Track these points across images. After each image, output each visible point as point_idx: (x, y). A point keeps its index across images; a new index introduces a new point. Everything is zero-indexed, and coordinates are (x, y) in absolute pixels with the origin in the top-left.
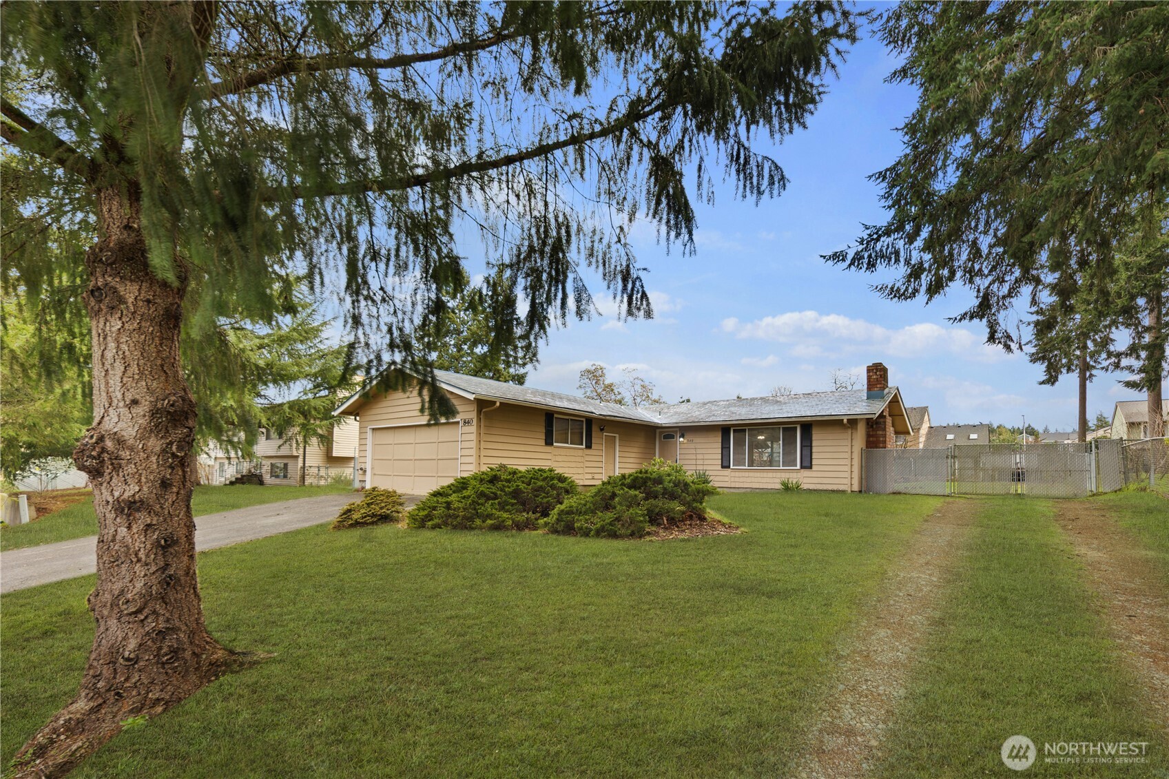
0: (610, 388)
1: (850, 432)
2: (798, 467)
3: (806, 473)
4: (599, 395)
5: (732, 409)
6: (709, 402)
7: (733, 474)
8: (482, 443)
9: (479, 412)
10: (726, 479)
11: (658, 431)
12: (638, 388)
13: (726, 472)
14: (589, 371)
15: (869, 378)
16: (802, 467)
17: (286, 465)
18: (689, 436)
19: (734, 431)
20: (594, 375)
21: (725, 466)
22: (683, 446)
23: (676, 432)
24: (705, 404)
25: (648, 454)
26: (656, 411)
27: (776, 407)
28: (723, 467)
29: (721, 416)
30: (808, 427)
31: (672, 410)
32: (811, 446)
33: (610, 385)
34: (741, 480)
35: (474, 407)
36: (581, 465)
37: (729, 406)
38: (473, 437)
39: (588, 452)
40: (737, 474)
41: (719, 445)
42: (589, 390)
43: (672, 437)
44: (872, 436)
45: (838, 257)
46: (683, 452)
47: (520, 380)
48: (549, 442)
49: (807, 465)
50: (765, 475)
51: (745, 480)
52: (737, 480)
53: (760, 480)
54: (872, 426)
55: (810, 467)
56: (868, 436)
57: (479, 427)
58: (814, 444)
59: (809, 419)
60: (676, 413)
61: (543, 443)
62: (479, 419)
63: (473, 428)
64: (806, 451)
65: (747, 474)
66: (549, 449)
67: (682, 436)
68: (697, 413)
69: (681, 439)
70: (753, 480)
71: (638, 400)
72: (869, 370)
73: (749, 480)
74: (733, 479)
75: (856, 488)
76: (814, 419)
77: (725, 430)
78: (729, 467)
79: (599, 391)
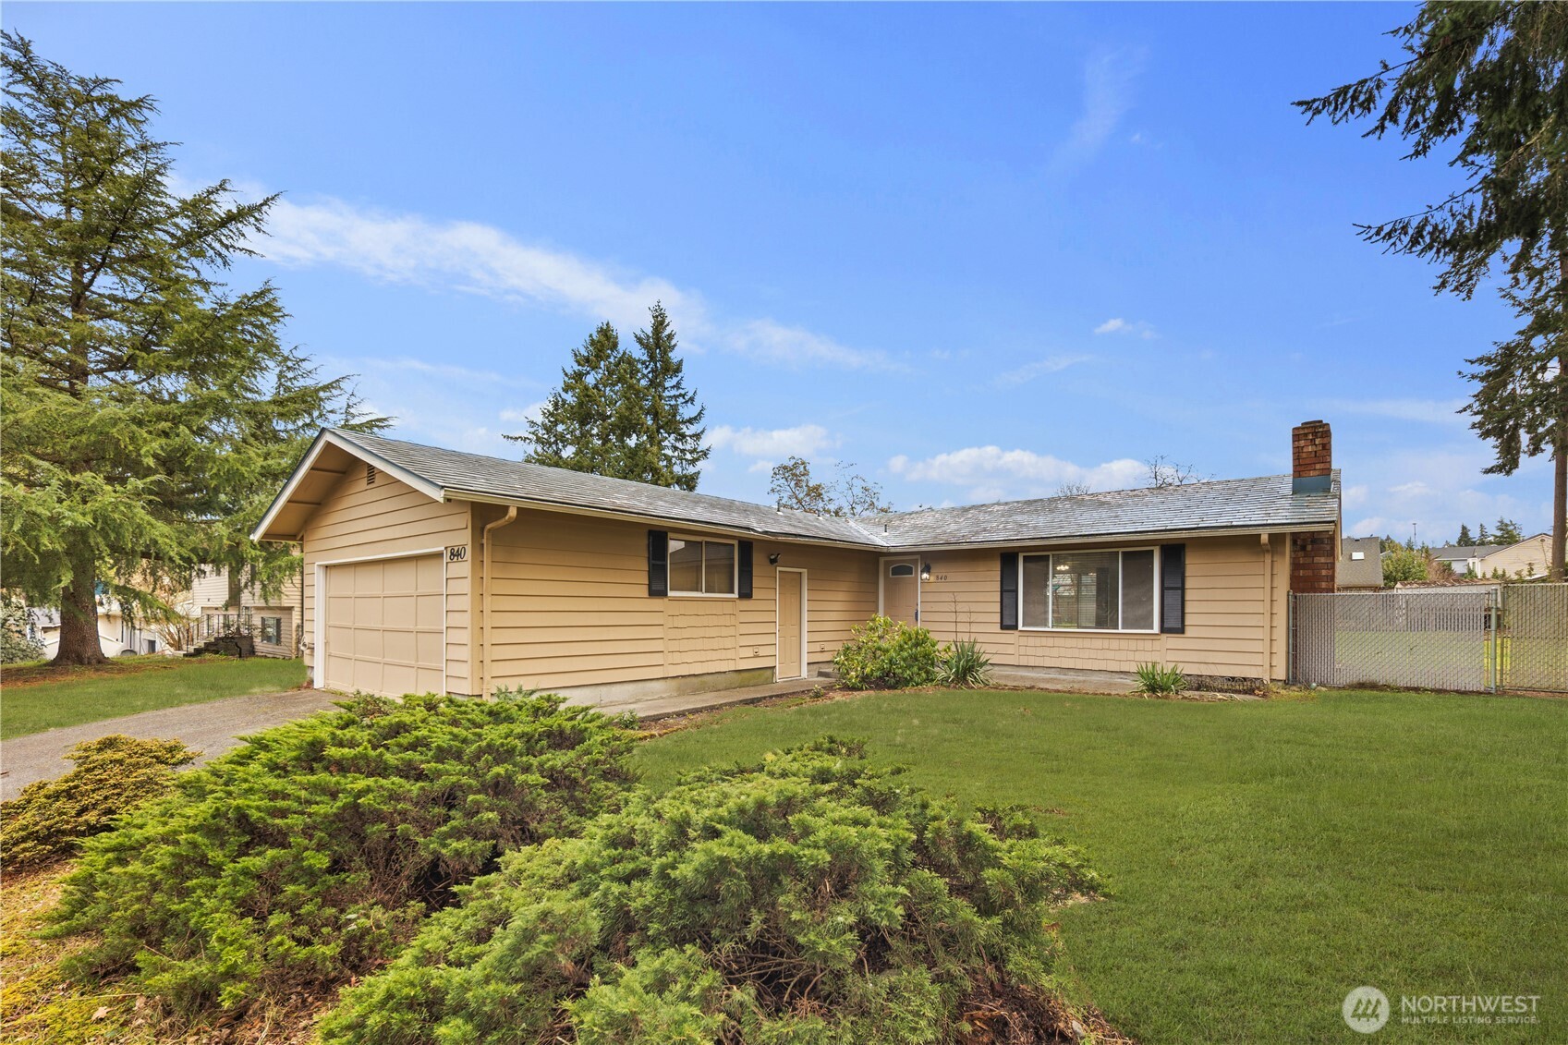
0: (816, 492)
1: (1268, 559)
2: (1156, 629)
3: (1172, 641)
4: (799, 502)
5: (1019, 518)
6: (973, 507)
7: (1023, 641)
8: (487, 599)
9: (478, 531)
10: (1010, 650)
11: (882, 560)
12: (858, 491)
13: (1010, 637)
14: (785, 468)
15: (1297, 452)
16: (1163, 630)
17: (278, 621)
18: (938, 570)
19: (1025, 559)
20: (793, 472)
21: (1008, 625)
22: (928, 588)
23: (915, 562)
24: (965, 510)
25: (865, 604)
26: (879, 524)
27: (1104, 514)
28: (1003, 627)
29: (999, 533)
30: (1175, 551)
31: (908, 523)
32: (1183, 589)
33: (817, 488)
34: (1040, 652)
35: (464, 520)
36: (731, 631)
37: (1011, 512)
38: (465, 586)
39: (745, 604)
40: (1031, 641)
41: (997, 586)
42: (785, 495)
43: (909, 571)
44: (1304, 566)
45: (1351, 98)
46: (930, 597)
47: (689, 482)
48: (657, 591)
49: (1174, 625)
50: (1087, 643)
51: (1047, 652)
52: (1030, 651)
53: (1076, 653)
54: (1303, 548)
55: (1181, 630)
56: (1296, 566)
57: (478, 563)
58: (1189, 583)
59: (1184, 535)
60: (915, 527)
61: (644, 591)
62: (478, 546)
63: (464, 568)
64: (1173, 598)
65: (1050, 642)
66: (657, 603)
67: (927, 569)
68: (953, 527)
69: (925, 576)
70: (1063, 652)
71: (858, 509)
72: (1298, 435)
73: (1055, 652)
74: (1022, 651)
75: (1281, 673)
76: (1195, 534)
77: (1007, 558)
78: (1015, 627)
79: (801, 496)
